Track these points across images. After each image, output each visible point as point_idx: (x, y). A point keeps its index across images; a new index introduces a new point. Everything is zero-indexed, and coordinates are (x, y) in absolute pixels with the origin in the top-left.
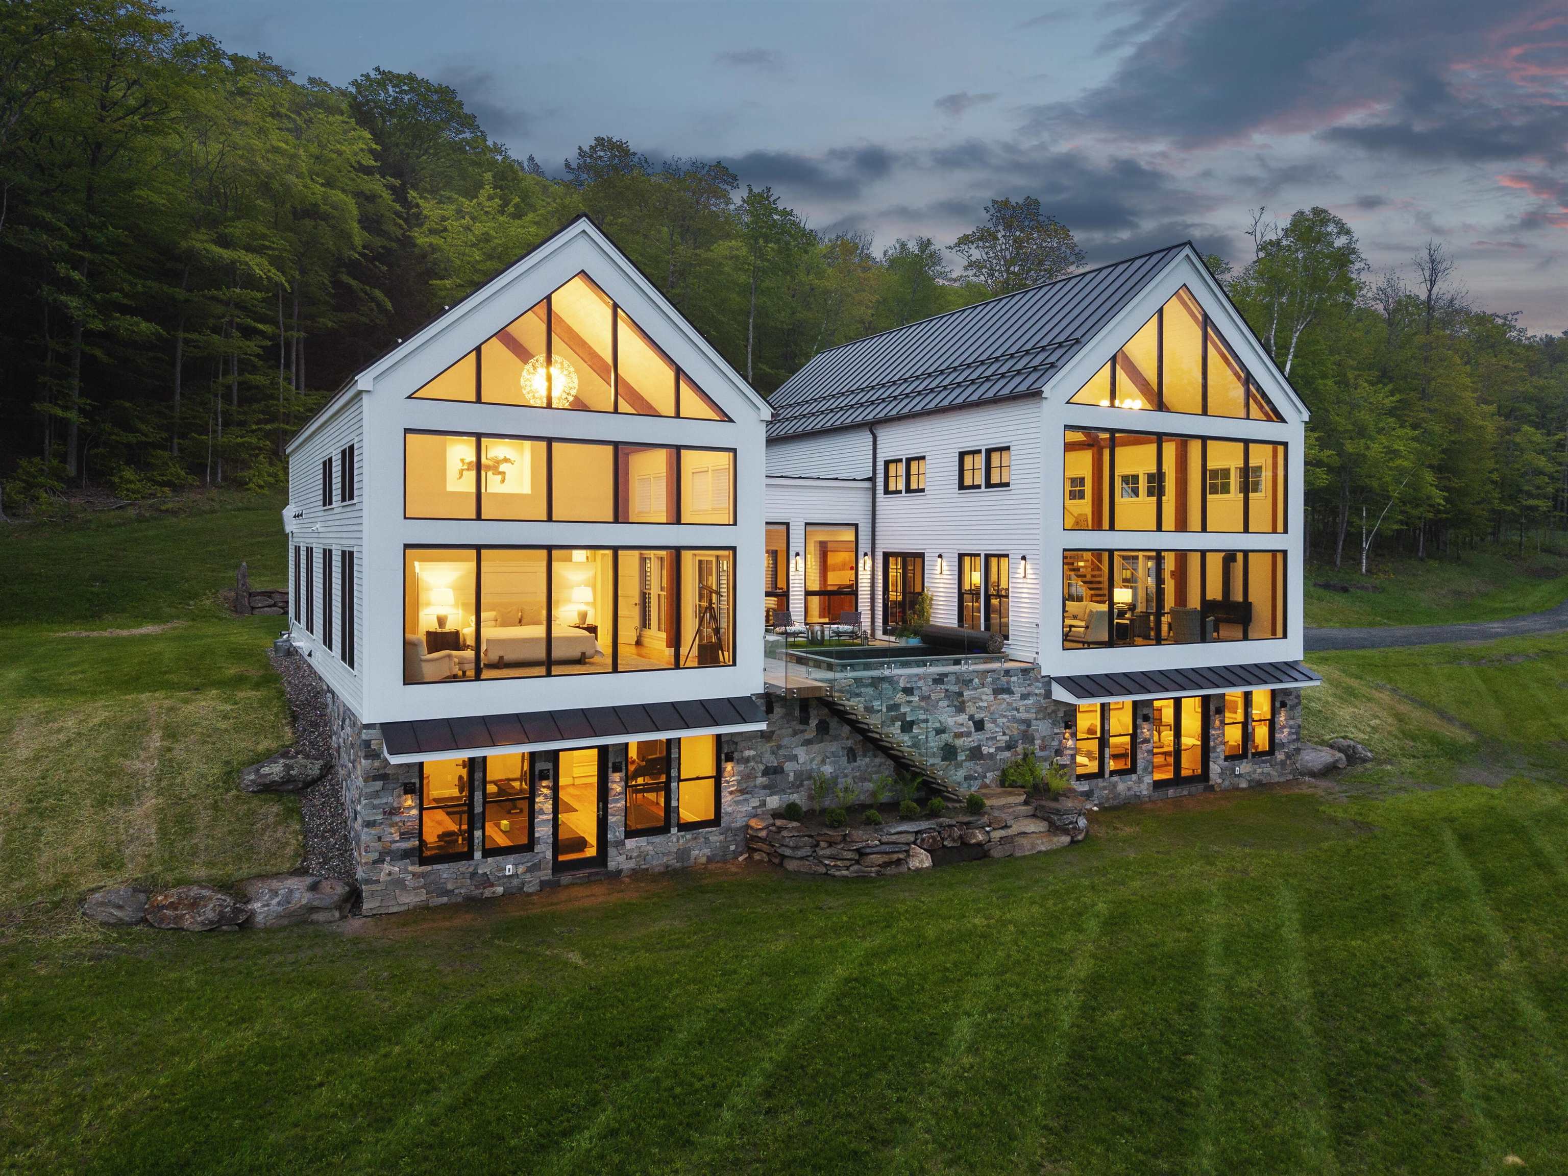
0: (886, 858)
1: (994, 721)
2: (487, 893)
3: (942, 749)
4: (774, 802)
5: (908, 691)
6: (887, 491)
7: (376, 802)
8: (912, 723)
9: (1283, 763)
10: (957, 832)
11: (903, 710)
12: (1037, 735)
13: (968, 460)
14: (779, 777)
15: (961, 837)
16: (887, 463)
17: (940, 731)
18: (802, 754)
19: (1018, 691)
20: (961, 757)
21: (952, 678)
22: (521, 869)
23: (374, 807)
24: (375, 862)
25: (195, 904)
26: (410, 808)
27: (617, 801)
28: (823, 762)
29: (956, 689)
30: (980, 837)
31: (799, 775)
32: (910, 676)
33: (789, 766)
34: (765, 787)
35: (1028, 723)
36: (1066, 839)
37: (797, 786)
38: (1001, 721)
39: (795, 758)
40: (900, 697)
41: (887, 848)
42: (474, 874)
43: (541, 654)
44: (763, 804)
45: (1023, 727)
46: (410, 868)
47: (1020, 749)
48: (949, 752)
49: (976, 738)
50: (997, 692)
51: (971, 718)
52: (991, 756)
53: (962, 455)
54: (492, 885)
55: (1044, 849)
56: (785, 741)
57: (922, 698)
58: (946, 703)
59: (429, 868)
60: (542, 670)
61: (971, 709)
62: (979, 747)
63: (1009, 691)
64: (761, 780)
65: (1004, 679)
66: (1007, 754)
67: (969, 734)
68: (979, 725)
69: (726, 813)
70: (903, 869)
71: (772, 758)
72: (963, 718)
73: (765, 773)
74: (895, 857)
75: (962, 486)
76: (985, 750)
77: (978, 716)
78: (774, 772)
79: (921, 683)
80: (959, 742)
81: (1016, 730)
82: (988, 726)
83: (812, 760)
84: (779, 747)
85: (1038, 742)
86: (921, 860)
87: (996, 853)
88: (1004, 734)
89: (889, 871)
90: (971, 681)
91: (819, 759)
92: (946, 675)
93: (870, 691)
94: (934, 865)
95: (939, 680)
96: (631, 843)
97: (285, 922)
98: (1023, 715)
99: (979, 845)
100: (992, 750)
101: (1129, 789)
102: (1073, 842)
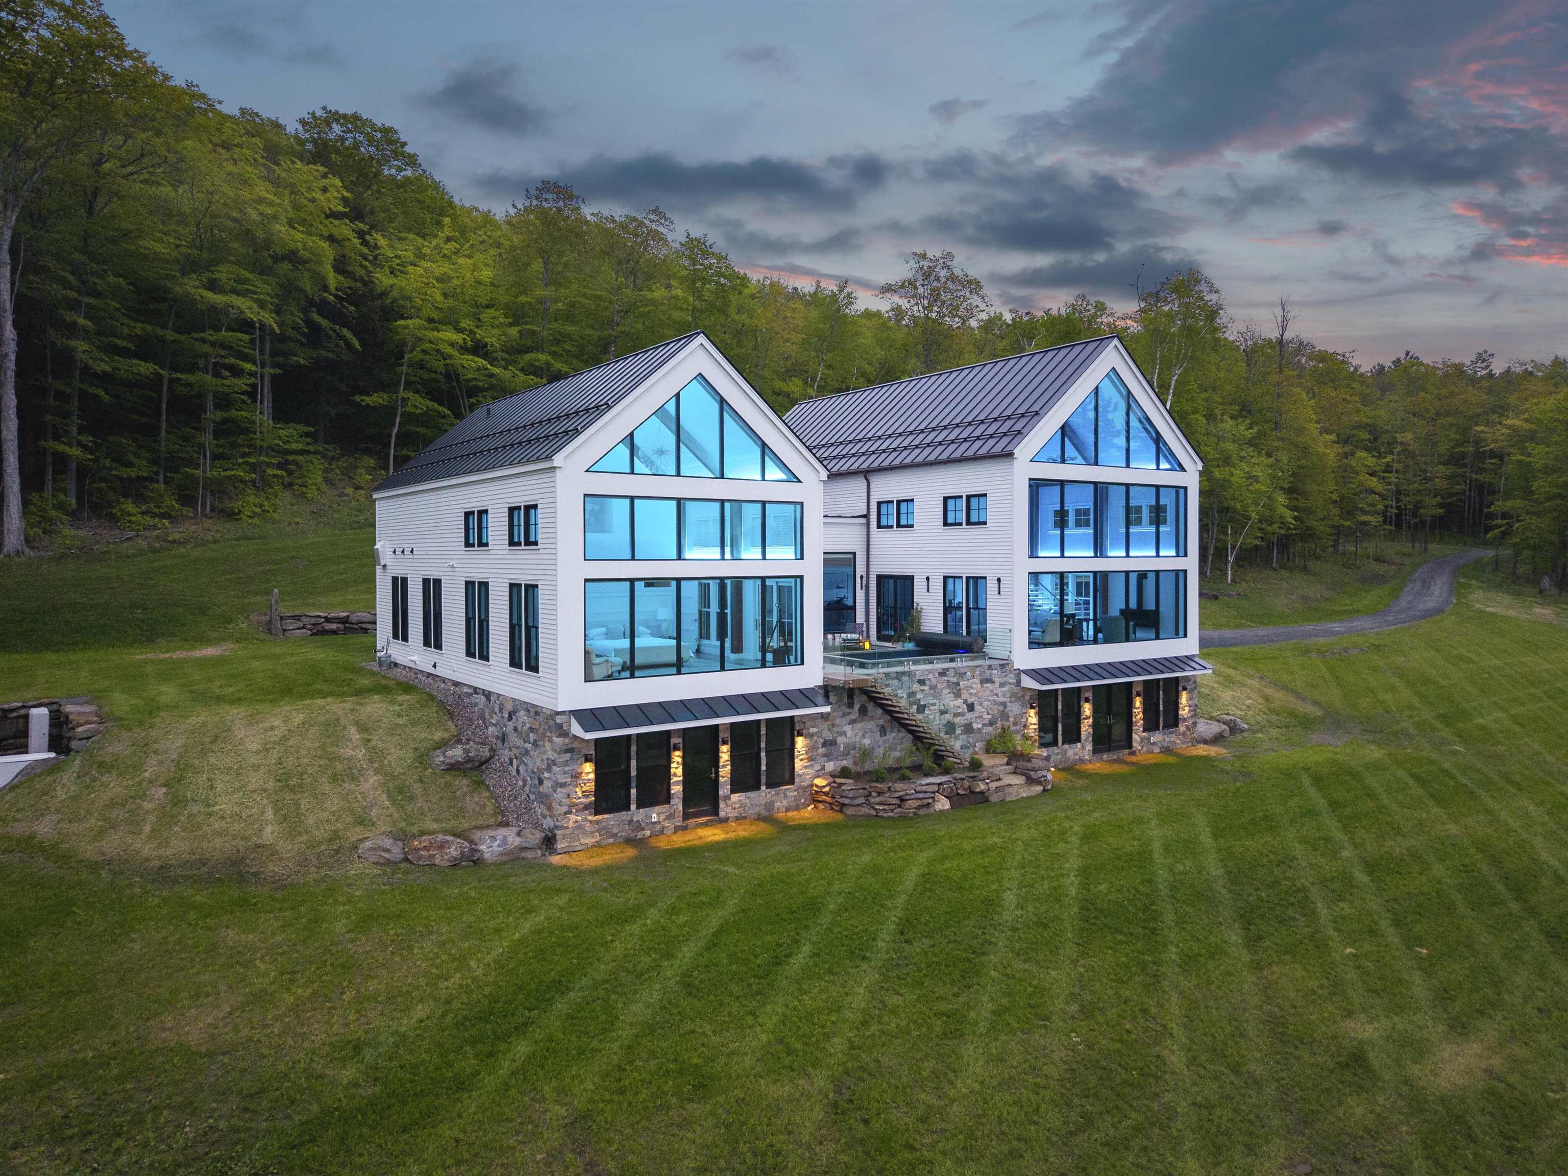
0: (919, 803)
1: (981, 704)
2: (640, 835)
3: (945, 726)
4: (830, 766)
5: (922, 682)
6: (879, 526)
7: (567, 769)
8: (924, 706)
9: (1184, 734)
10: (966, 783)
11: (918, 696)
12: (1011, 714)
13: (951, 503)
14: (833, 748)
15: (969, 787)
16: (879, 504)
17: (943, 712)
18: (848, 729)
19: (998, 680)
20: (958, 732)
21: (952, 672)
22: (663, 817)
23: (565, 773)
24: (565, 813)
25: (442, 846)
26: (588, 773)
27: (724, 766)
28: (864, 736)
29: (955, 680)
30: (982, 787)
31: (847, 746)
32: (922, 671)
33: (841, 740)
34: (824, 755)
35: (1004, 705)
36: (1039, 788)
37: (846, 754)
38: (985, 704)
39: (844, 733)
40: (916, 687)
41: (920, 796)
42: (630, 821)
43: (673, 658)
44: (823, 768)
45: (1001, 708)
46: (589, 818)
47: (999, 724)
48: (950, 728)
49: (968, 717)
50: (984, 681)
51: (965, 702)
52: (979, 730)
53: (946, 499)
54: (643, 829)
55: (1025, 795)
56: (838, 721)
57: (932, 688)
58: (948, 691)
59: (600, 817)
60: (674, 670)
61: (965, 695)
62: (970, 725)
63: (991, 681)
64: (821, 750)
65: (988, 672)
66: (990, 729)
67: (963, 714)
68: (971, 707)
69: (800, 776)
70: (931, 810)
71: (829, 734)
72: (959, 702)
73: (824, 745)
74: (926, 801)
75: (946, 524)
76: (975, 726)
77: (970, 701)
78: (830, 744)
79: (930, 676)
80: (957, 720)
81: (996, 710)
82: (977, 707)
83: (856, 735)
84: (833, 725)
85: (1011, 719)
86: (943, 804)
87: (994, 798)
88: (988, 713)
89: (922, 812)
90: (965, 674)
91: (861, 734)
92: (948, 670)
93: (896, 682)
94: (952, 807)
95: (943, 673)
96: (735, 797)
97: (505, 858)
98: (1001, 699)
99: (982, 793)
100: (980, 726)
101: (1076, 754)
102: (1044, 790)
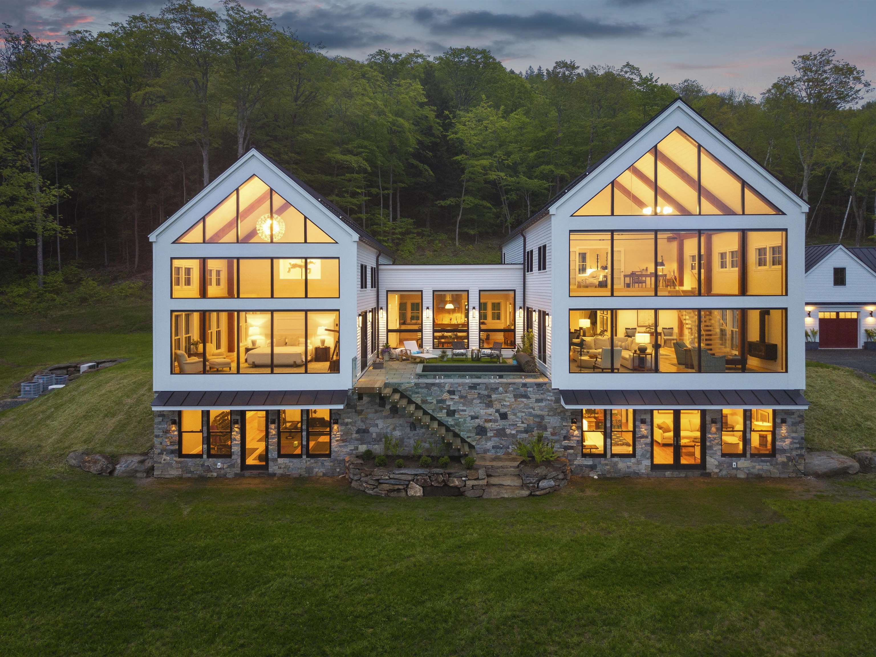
0: (391, 487)
1: (515, 414)
2: (209, 475)
3: (476, 428)
4: (363, 448)
5: (451, 392)
6: (528, 271)
7: (160, 427)
8: (454, 412)
9: (784, 464)
10: (441, 478)
11: (448, 403)
12: (549, 426)
14: (366, 435)
15: (444, 481)
16: (528, 254)
17: (473, 418)
18: (381, 424)
19: (533, 397)
20: (490, 434)
21: (484, 387)
22: (225, 466)
23: (159, 429)
24: (159, 454)
25: (96, 462)
26: (174, 431)
27: (273, 438)
28: (394, 429)
29: (486, 393)
30: (457, 483)
31: (378, 434)
32: (452, 384)
33: (372, 429)
35: (542, 417)
37: (377, 441)
38: (519, 414)
39: (377, 425)
40: (446, 396)
42: (203, 465)
44: (357, 448)
45: (538, 420)
46: (174, 459)
47: (535, 433)
48: (481, 431)
49: (501, 424)
50: (518, 396)
51: (497, 411)
52: (513, 436)
54: (212, 472)
56: (370, 416)
57: (461, 397)
58: (479, 401)
59: (183, 459)
61: (497, 405)
62: (504, 429)
63: (526, 397)
64: (355, 436)
65: (522, 389)
66: (525, 435)
67: (495, 421)
68: (504, 416)
69: (334, 451)
70: (403, 494)
71: (362, 424)
72: (491, 411)
73: (358, 432)
76: (508, 431)
77: (503, 410)
78: (363, 432)
79: (460, 389)
80: (488, 425)
81: (532, 421)
82: (511, 417)
83: (387, 427)
84: (366, 418)
85: (550, 430)
86: (416, 491)
87: (469, 494)
88: (523, 423)
90: (497, 389)
91: (391, 427)
92: (479, 384)
93: (425, 391)
94: (424, 495)
95: (473, 387)
96: (280, 461)
98: (539, 412)
100: (513, 432)
101: (628, 467)
102: (530, 495)
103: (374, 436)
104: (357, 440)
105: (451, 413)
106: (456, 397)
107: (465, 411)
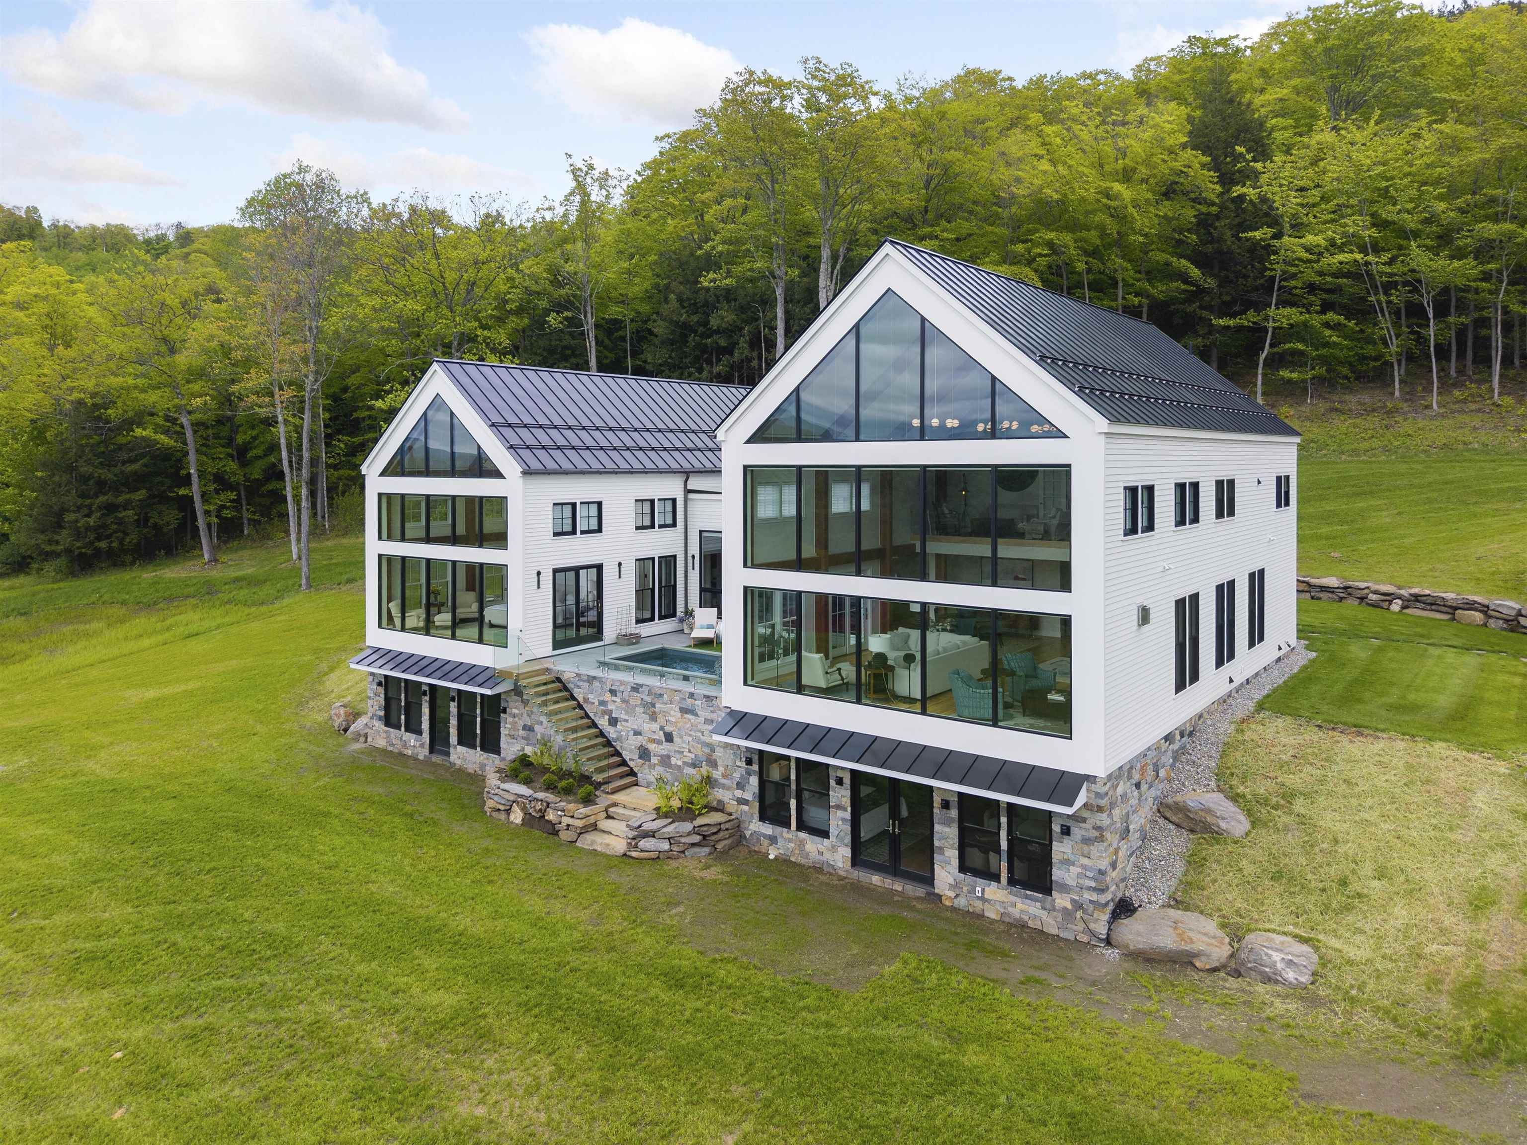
1: (681, 737)
2: (405, 753)
3: (639, 749)
4: (529, 750)
5: (614, 692)
7: (372, 687)
8: (616, 720)
9: (1066, 913)
10: (541, 806)
11: (610, 707)
12: (719, 762)
14: (532, 733)
15: (541, 811)
17: (635, 733)
18: (545, 722)
19: (702, 715)
20: (654, 760)
21: (647, 690)
22: (417, 745)
23: (372, 690)
24: (371, 719)
26: (381, 695)
27: (452, 719)
29: (648, 699)
30: (552, 817)
32: (613, 680)
33: (537, 728)
35: (713, 748)
38: (687, 738)
39: (541, 723)
40: (608, 697)
42: (401, 740)
44: (523, 749)
45: (707, 750)
47: (704, 770)
48: (644, 753)
49: (665, 748)
50: (684, 711)
51: (661, 728)
52: (679, 768)
56: (535, 709)
57: (623, 701)
58: (642, 710)
61: (661, 720)
62: (669, 757)
63: (692, 712)
64: (522, 732)
65: (689, 701)
66: (691, 771)
67: (659, 742)
68: (669, 738)
69: (503, 748)
70: (505, 817)
71: (529, 718)
72: (655, 726)
73: (525, 728)
74: (499, 807)
76: (673, 761)
77: (668, 729)
78: (529, 728)
79: (622, 688)
80: (652, 747)
81: (701, 752)
82: (676, 740)
84: (532, 712)
85: (721, 770)
86: (517, 816)
87: (565, 835)
88: (690, 751)
89: (497, 815)
90: (661, 695)
94: (525, 825)
95: (636, 688)
96: (459, 749)
98: (709, 740)
99: (551, 823)
100: (680, 763)
101: (820, 852)
103: (539, 737)
104: (523, 738)
105: (613, 722)
106: (618, 700)
107: (627, 721)
